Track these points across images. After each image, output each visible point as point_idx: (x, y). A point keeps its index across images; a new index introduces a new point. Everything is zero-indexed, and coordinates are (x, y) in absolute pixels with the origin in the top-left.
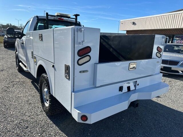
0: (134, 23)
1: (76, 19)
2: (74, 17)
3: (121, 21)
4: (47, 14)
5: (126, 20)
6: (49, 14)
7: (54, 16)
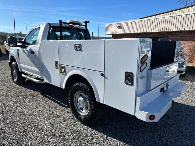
0: (119, 27)
1: (86, 26)
2: (84, 24)
3: (106, 24)
4: (61, 21)
5: (111, 24)
6: (62, 21)
7: (67, 23)
